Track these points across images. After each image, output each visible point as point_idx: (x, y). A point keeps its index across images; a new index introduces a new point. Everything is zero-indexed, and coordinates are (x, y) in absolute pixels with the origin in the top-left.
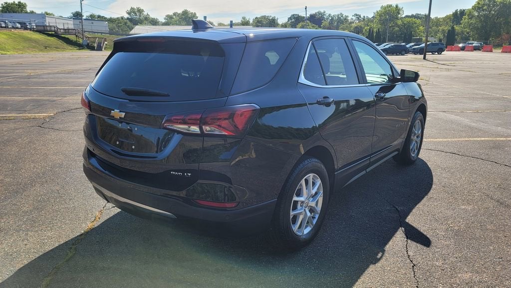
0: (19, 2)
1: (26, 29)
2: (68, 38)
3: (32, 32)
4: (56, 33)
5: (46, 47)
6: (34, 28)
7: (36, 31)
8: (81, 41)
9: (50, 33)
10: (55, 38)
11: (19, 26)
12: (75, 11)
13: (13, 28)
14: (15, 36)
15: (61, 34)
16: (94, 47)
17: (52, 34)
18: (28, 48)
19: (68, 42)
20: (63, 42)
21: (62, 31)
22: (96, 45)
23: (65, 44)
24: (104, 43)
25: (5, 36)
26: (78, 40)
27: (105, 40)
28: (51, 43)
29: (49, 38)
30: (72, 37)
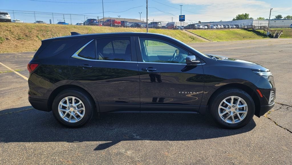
0: (246, 14)
1: (238, 28)
2: (259, 32)
3: (240, 30)
4: (253, 29)
5: (244, 37)
6: (242, 28)
7: (243, 29)
8: (266, 33)
9: (250, 29)
10: (252, 32)
11: (235, 27)
12: (278, 15)
13: (232, 28)
14: (230, 32)
15: (256, 30)
16: (273, 36)
17: (251, 30)
18: (234, 38)
19: (259, 34)
20: (255, 34)
21: (257, 28)
22: (274, 35)
23: (256, 35)
24: (280, 33)
25: (224, 33)
26: (265, 32)
27: (282, 31)
28: (248, 35)
29: (249, 32)
30: (262, 31)
